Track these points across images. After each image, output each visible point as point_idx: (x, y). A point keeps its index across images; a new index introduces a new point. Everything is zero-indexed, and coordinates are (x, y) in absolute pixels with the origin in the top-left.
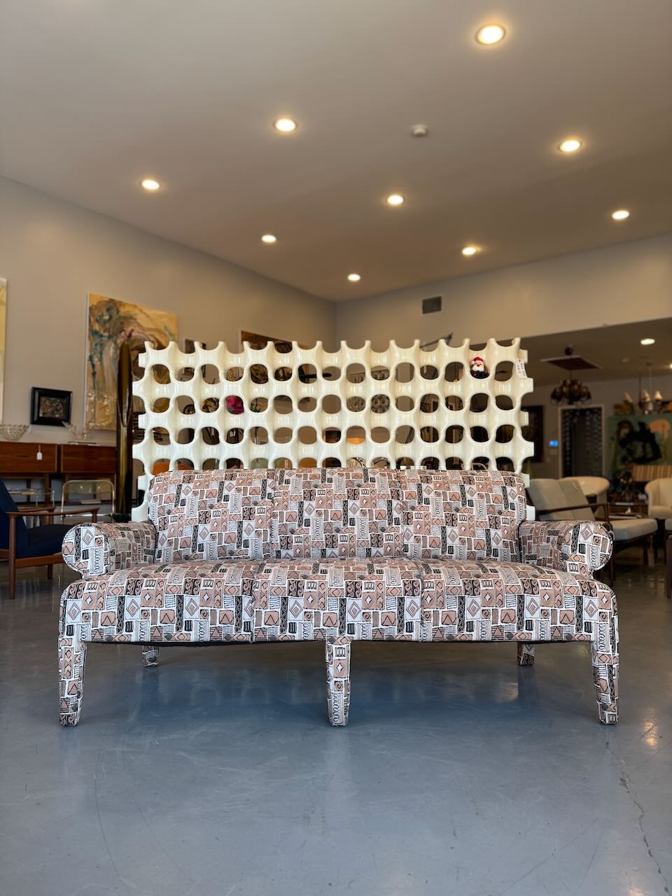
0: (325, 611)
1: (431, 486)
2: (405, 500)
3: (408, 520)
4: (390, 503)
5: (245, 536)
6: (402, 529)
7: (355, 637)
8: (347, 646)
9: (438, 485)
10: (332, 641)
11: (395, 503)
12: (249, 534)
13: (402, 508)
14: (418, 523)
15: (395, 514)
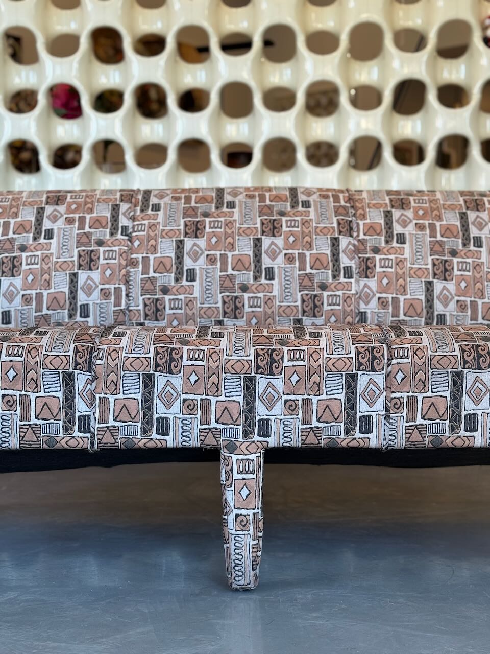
0: (219, 399)
1: (410, 214)
2: (362, 236)
3: (366, 269)
4: (335, 242)
5: (82, 298)
6: (356, 285)
7: (272, 442)
8: (256, 457)
9: (421, 212)
10: (232, 448)
11: (344, 241)
12: (89, 295)
13: (357, 250)
14: (385, 275)
15: (345, 261)
